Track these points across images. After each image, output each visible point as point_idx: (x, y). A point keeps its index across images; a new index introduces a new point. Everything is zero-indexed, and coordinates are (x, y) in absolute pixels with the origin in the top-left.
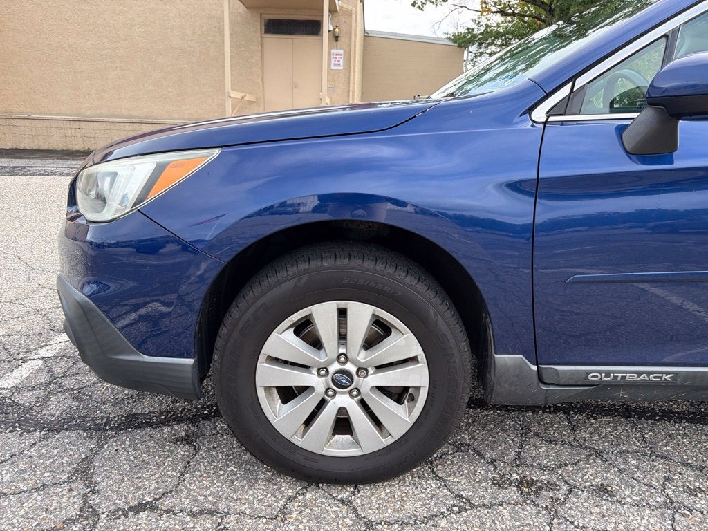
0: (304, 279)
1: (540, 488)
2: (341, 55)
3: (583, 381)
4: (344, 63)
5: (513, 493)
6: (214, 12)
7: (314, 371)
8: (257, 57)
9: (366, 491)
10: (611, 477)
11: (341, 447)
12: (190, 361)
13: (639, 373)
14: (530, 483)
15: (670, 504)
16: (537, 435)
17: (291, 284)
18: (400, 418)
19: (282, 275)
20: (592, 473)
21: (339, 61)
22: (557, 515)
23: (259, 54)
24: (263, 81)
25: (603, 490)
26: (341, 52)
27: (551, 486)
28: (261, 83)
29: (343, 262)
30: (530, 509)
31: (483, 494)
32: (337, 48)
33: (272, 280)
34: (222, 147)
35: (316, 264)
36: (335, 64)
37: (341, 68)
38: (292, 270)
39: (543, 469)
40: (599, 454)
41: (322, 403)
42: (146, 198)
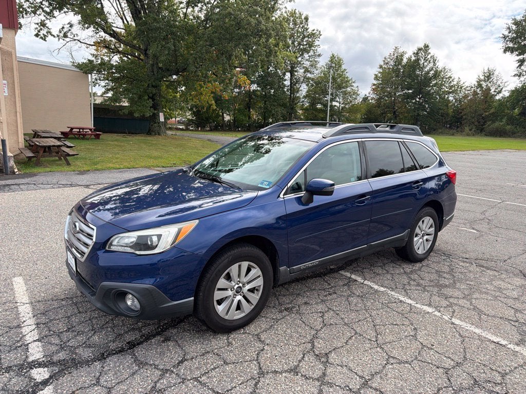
0: (231, 257)
1: (291, 309)
3: (300, 269)
5: (285, 313)
7: (230, 290)
9: (247, 328)
10: (306, 299)
11: (239, 315)
12: (193, 298)
13: (311, 263)
14: (288, 308)
15: (322, 301)
16: (279, 295)
17: (226, 261)
18: (255, 298)
19: (223, 258)
20: (300, 300)
22: (300, 314)
25: (306, 303)
27: (294, 307)
29: (240, 249)
30: (293, 315)
31: (279, 316)
33: (220, 261)
34: (199, 219)
35: (233, 252)
38: (226, 256)
39: (289, 303)
40: (299, 294)
41: (233, 301)
42: (176, 241)
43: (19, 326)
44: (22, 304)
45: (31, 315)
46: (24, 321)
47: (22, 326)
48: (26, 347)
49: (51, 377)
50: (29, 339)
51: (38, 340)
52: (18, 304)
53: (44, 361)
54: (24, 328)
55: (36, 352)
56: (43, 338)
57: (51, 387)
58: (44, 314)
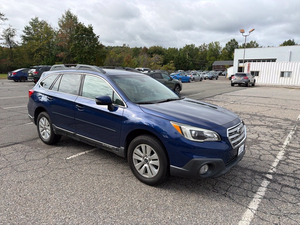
43: (264, 197)
44: (253, 210)
45: (254, 200)
46: (260, 198)
47: (262, 197)
48: (268, 187)
49: (267, 174)
50: (264, 189)
51: (261, 186)
52: (254, 212)
53: (265, 179)
54: (262, 195)
55: (265, 183)
56: (258, 186)
57: (269, 171)
58: (247, 196)
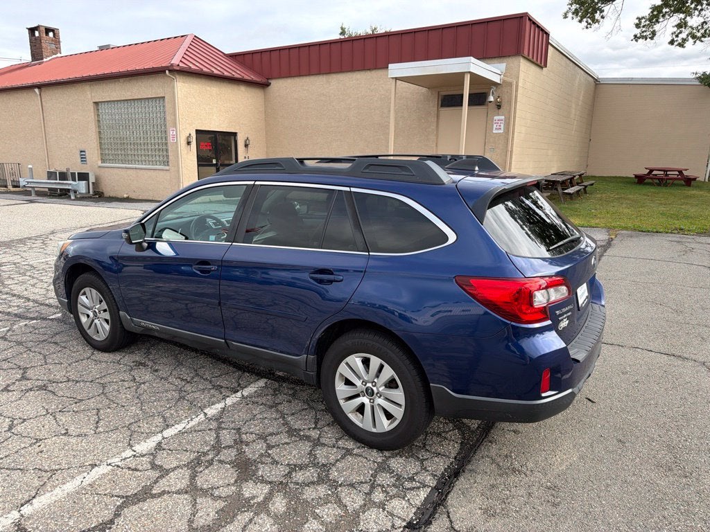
2: (502, 120)
4: (504, 126)
6: (404, 94)
8: (434, 127)
21: (500, 126)
23: (435, 124)
24: (436, 146)
26: (503, 117)
28: (435, 147)
32: (498, 115)
36: (496, 129)
37: (501, 131)
